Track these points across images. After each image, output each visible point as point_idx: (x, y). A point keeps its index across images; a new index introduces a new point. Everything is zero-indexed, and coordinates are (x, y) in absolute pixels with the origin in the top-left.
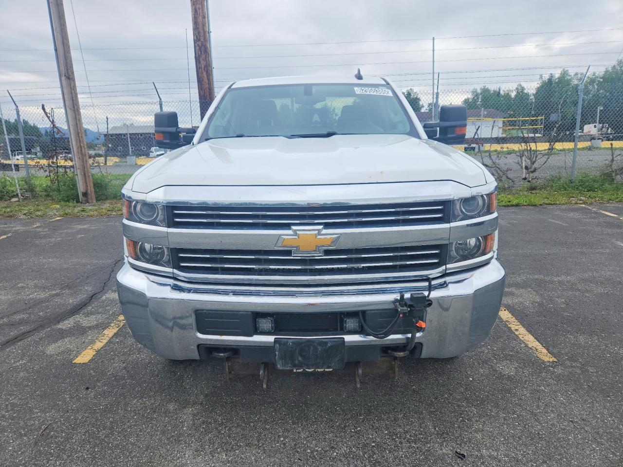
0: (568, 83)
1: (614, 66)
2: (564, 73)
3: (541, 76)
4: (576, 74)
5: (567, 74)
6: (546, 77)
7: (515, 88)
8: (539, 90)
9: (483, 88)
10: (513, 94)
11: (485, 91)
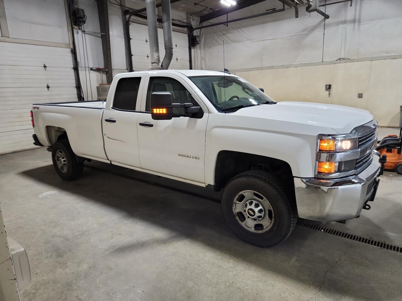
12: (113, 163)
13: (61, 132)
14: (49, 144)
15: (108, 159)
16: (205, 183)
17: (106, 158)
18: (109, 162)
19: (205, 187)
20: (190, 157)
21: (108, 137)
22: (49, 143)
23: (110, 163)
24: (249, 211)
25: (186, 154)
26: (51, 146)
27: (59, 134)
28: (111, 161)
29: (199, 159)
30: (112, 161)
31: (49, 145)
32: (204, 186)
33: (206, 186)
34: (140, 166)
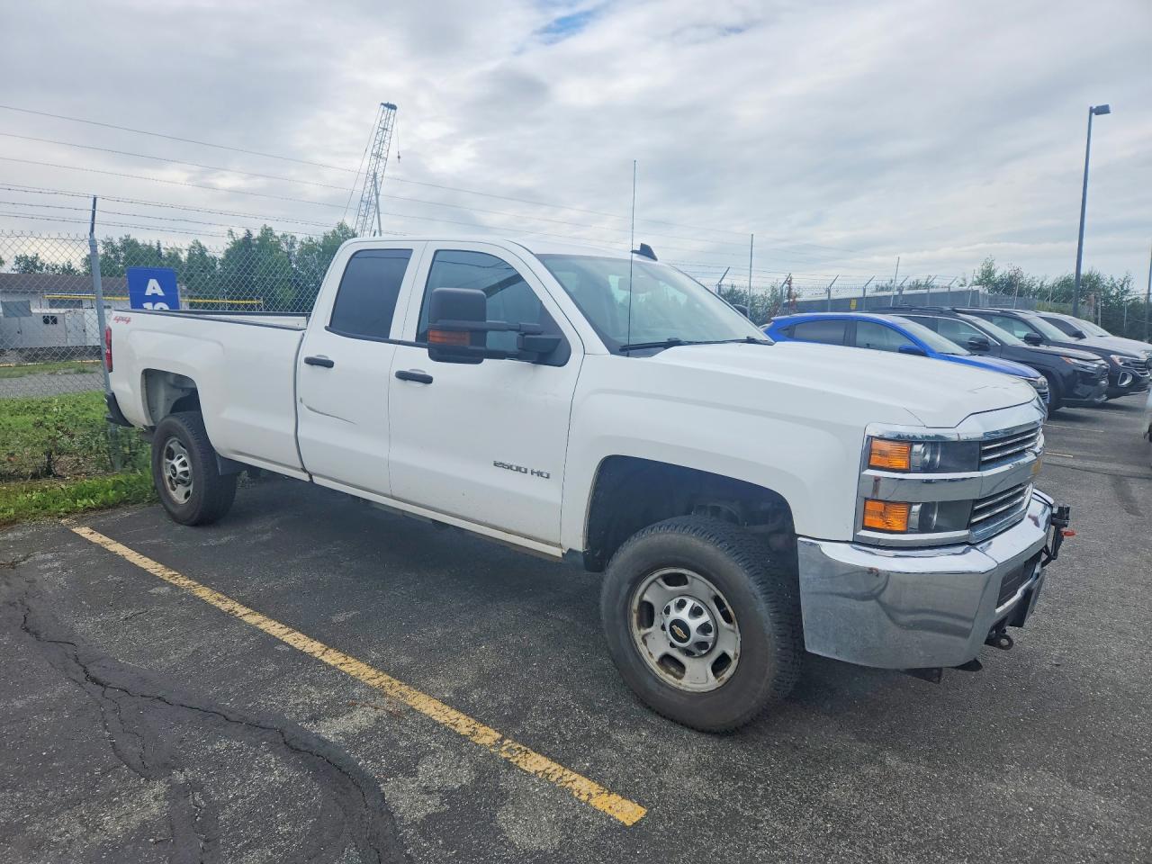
0: (277, 246)
1: (334, 231)
2: (267, 232)
3: (231, 233)
4: (284, 236)
5: (271, 234)
6: (240, 234)
7: (187, 247)
8: (228, 252)
9: (124, 238)
10: (184, 256)
11: (129, 245)
12: (317, 480)
13: (183, 390)
14: (148, 422)
15: (304, 470)
16: (560, 546)
17: (300, 466)
18: (305, 477)
19: (560, 555)
20: (526, 472)
21: (309, 408)
22: (147, 417)
23: (307, 479)
24: (674, 627)
25: (515, 464)
26: (151, 427)
27: (179, 394)
28: (311, 476)
29: (548, 477)
30: (316, 475)
31: (146, 424)
32: (557, 552)
33: (563, 554)
34: (389, 493)
